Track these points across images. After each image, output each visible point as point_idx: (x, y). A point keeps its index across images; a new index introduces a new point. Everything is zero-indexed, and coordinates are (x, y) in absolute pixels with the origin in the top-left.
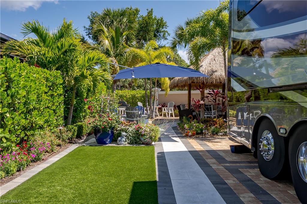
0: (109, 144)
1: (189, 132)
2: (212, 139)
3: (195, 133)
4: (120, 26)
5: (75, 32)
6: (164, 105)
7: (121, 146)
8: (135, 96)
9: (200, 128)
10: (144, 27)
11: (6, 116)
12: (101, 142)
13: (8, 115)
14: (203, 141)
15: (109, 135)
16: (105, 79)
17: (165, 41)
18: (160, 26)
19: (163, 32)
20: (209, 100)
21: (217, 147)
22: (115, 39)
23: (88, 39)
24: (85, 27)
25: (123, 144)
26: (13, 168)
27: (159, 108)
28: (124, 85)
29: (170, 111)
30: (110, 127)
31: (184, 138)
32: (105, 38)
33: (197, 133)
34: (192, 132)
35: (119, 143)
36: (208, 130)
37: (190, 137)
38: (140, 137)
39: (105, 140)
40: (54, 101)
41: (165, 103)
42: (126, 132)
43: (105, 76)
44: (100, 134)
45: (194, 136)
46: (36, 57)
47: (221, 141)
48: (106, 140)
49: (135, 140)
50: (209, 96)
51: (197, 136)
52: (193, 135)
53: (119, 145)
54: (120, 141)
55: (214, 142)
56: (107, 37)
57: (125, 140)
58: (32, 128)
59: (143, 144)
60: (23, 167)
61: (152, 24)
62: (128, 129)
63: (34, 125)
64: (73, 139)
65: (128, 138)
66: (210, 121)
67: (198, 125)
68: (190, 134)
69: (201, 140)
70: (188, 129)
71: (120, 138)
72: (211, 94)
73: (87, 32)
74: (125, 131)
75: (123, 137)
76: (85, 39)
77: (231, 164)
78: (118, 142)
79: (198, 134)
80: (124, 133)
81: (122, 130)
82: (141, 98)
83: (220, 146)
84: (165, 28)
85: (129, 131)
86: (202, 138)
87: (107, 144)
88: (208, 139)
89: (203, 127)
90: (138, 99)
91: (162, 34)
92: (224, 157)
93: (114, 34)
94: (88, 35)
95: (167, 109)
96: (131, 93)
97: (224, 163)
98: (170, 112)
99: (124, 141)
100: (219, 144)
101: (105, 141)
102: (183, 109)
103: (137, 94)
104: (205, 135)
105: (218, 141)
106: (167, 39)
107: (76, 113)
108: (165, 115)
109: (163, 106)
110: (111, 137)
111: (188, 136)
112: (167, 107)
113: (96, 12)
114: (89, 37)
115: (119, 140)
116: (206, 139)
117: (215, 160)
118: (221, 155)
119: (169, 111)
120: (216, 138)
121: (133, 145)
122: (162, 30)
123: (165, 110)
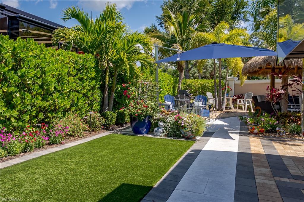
0: (145, 134)
1: (254, 128)
2: (288, 141)
3: (263, 131)
4: (189, 11)
5: (118, 15)
6: (241, 96)
7: (157, 137)
8: (205, 85)
9: (270, 123)
10: (219, 9)
11: (16, 96)
12: (137, 131)
13: (18, 95)
14: (272, 141)
15: (145, 124)
16: (148, 63)
17: (246, 23)
18: (239, 6)
19: (243, 13)
20: (294, 89)
21: (289, 151)
22: (182, 25)
23: (161, 28)
24: (157, 17)
25: (160, 135)
26: (18, 148)
27: (233, 99)
28: (205, 76)
29: (247, 103)
30: (146, 116)
31: (246, 136)
32: (171, 24)
33: (266, 130)
34: (258, 129)
35: (155, 134)
36: (285, 127)
37: (256, 134)
38: (181, 129)
39: (140, 129)
40: (84, 85)
41: (242, 94)
42: (165, 123)
43: (148, 59)
44: (136, 122)
45: (262, 134)
46: (73, 41)
47: (301, 144)
48: (142, 130)
49: (175, 132)
50: (293, 84)
51: (267, 134)
52: (261, 132)
53: (155, 136)
54: (157, 131)
55: (289, 144)
56: (173, 24)
57: (162, 131)
58: (55, 110)
59: (184, 137)
60: (29, 148)
61: (229, 5)
62: (167, 118)
63: (57, 108)
64: (110, 126)
65: (166, 130)
66: (291, 116)
67: (268, 120)
68: (256, 131)
69: (270, 140)
70: (253, 124)
71: (156, 129)
72: (296, 80)
73: (159, 22)
74: (163, 121)
75: (160, 128)
76: (158, 29)
77: (293, 181)
78: (154, 132)
79: (268, 131)
80: (161, 124)
81: (159, 120)
82: (213, 88)
83: (295, 151)
84: (246, 8)
85: (167, 121)
86: (275, 137)
87: (143, 134)
88: (282, 139)
89: (274, 123)
90: (209, 89)
91: (242, 15)
92: (288, 168)
93: (181, 18)
94: (160, 24)
95: (243, 101)
96: (201, 82)
97: (280, 177)
98: (247, 105)
99: (160, 132)
100: (294, 148)
101: (140, 131)
102: (260, 101)
103: (208, 83)
104: (279, 134)
105: (296, 144)
106: (249, 20)
107: (121, 100)
108: (240, 108)
109: (239, 97)
110: (147, 126)
111: (253, 133)
112: (244, 98)
113: (169, 1)
114: (162, 26)
115: (155, 130)
116: (279, 139)
117: (270, 170)
118: (285, 163)
119: (245, 104)
120: (295, 140)
121: (171, 137)
122: (243, 11)
123: (240, 101)
